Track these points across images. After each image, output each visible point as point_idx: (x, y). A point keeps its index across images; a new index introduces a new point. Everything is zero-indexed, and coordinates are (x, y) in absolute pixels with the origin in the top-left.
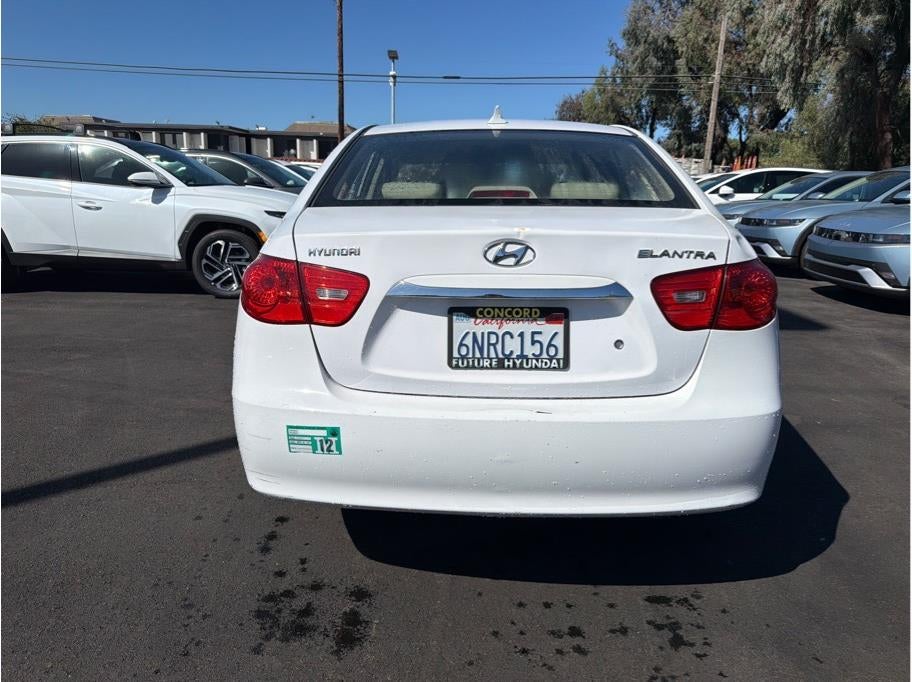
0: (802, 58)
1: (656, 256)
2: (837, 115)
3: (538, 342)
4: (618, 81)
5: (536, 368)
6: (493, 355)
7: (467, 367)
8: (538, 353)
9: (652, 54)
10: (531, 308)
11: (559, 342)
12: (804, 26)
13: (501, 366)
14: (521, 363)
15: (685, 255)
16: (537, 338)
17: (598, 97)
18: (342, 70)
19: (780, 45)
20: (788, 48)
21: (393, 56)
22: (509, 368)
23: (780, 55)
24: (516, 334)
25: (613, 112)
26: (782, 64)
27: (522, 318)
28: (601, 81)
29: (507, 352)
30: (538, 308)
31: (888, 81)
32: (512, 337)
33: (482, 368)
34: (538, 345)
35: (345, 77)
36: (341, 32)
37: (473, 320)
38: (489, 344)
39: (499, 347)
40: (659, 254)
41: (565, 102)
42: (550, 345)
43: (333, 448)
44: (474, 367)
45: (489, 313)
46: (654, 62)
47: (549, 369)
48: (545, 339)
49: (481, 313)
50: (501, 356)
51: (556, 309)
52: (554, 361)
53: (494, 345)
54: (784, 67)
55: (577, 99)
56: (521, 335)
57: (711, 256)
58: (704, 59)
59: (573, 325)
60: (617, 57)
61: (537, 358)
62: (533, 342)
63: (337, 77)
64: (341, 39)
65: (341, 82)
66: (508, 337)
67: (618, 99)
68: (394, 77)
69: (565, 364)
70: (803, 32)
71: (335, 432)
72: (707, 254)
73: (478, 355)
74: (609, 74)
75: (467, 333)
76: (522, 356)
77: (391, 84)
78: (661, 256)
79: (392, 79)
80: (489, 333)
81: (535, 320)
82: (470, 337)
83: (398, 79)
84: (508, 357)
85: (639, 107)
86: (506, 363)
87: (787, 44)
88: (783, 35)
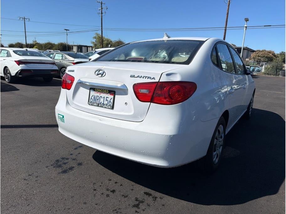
1: (136, 77)
3: (107, 100)
5: (106, 108)
6: (97, 103)
7: (91, 105)
8: (107, 103)
10: (106, 90)
11: (112, 101)
13: (98, 106)
14: (103, 106)
15: (145, 77)
16: (107, 99)
18: (226, 26)
21: (247, 20)
22: (100, 107)
24: (103, 97)
27: (104, 93)
29: (100, 102)
30: (108, 90)
32: (102, 98)
33: (94, 106)
34: (107, 101)
35: (227, 28)
36: (228, 14)
37: (95, 92)
38: (97, 99)
39: (99, 100)
40: (136, 76)
42: (110, 101)
43: (63, 121)
44: (93, 105)
45: (98, 90)
47: (108, 108)
48: (109, 99)
49: (96, 90)
50: (99, 103)
51: (112, 91)
52: (110, 106)
53: (98, 99)
56: (104, 97)
57: (154, 78)
59: (116, 96)
61: (107, 105)
62: (106, 100)
63: (224, 29)
64: (228, 16)
65: (226, 30)
66: (101, 98)
68: (246, 27)
69: (113, 108)
71: (63, 117)
72: (152, 78)
73: (94, 102)
75: (93, 95)
76: (103, 104)
77: (245, 30)
78: (137, 77)
79: (245, 28)
80: (97, 96)
81: (107, 94)
82: (93, 96)
83: (247, 28)
84: (100, 103)
86: (99, 105)
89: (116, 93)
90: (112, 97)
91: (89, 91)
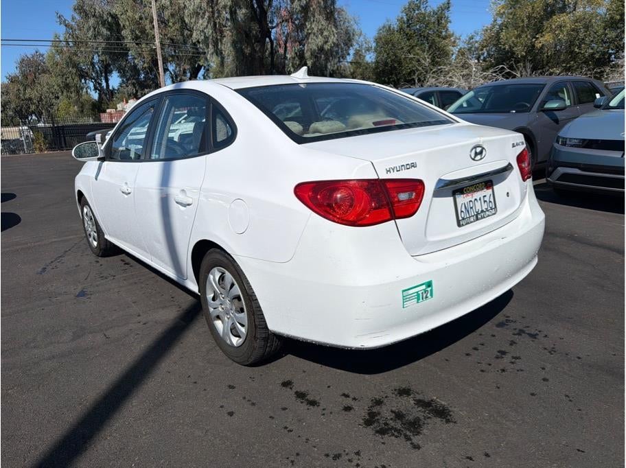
0: (216, 33)
2: (237, 70)
4: (71, 44)
5: (488, 216)
7: (466, 224)
8: (487, 207)
9: (101, 25)
10: (481, 183)
11: (492, 199)
12: (213, 12)
13: (477, 219)
14: (483, 215)
16: (485, 199)
17: (58, 57)
19: (202, 25)
20: (207, 26)
22: (480, 219)
23: (203, 31)
25: (73, 68)
26: (206, 37)
27: (478, 190)
28: (56, 43)
29: (477, 211)
30: (484, 183)
31: (260, 49)
33: (471, 222)
37: (463, 196)
41: (23, 60)
42: (489, 202)
43: (429, 295)
45: (468, 190)
46: (105, 31)
47: (492, 215)
50: (475, 213)
51: (488, 181)
52: (492, 210)
53: (472, 208)
54: (206, 38)
55: (33, 57)
56: (480, 199)
58: (143, 31)
59: (495, 188)
60: (66, 26)
61: (487, 210)
62: (484, 202)
66: (476, 202)
67: (75, 58)
69: (496, 211)
70: (213, 17)
71: (429, 284)
73: (468, 216)
74: (62, 39)
76: (482, 211)
80: (469, 202)
81: (483, 189)
82: (463, 206)
85: (93, 64)
87: (205, 24)
88: (203, 18)
89: (494, 182)
90: (490, 191)
91: (452, 198)
